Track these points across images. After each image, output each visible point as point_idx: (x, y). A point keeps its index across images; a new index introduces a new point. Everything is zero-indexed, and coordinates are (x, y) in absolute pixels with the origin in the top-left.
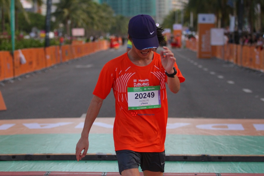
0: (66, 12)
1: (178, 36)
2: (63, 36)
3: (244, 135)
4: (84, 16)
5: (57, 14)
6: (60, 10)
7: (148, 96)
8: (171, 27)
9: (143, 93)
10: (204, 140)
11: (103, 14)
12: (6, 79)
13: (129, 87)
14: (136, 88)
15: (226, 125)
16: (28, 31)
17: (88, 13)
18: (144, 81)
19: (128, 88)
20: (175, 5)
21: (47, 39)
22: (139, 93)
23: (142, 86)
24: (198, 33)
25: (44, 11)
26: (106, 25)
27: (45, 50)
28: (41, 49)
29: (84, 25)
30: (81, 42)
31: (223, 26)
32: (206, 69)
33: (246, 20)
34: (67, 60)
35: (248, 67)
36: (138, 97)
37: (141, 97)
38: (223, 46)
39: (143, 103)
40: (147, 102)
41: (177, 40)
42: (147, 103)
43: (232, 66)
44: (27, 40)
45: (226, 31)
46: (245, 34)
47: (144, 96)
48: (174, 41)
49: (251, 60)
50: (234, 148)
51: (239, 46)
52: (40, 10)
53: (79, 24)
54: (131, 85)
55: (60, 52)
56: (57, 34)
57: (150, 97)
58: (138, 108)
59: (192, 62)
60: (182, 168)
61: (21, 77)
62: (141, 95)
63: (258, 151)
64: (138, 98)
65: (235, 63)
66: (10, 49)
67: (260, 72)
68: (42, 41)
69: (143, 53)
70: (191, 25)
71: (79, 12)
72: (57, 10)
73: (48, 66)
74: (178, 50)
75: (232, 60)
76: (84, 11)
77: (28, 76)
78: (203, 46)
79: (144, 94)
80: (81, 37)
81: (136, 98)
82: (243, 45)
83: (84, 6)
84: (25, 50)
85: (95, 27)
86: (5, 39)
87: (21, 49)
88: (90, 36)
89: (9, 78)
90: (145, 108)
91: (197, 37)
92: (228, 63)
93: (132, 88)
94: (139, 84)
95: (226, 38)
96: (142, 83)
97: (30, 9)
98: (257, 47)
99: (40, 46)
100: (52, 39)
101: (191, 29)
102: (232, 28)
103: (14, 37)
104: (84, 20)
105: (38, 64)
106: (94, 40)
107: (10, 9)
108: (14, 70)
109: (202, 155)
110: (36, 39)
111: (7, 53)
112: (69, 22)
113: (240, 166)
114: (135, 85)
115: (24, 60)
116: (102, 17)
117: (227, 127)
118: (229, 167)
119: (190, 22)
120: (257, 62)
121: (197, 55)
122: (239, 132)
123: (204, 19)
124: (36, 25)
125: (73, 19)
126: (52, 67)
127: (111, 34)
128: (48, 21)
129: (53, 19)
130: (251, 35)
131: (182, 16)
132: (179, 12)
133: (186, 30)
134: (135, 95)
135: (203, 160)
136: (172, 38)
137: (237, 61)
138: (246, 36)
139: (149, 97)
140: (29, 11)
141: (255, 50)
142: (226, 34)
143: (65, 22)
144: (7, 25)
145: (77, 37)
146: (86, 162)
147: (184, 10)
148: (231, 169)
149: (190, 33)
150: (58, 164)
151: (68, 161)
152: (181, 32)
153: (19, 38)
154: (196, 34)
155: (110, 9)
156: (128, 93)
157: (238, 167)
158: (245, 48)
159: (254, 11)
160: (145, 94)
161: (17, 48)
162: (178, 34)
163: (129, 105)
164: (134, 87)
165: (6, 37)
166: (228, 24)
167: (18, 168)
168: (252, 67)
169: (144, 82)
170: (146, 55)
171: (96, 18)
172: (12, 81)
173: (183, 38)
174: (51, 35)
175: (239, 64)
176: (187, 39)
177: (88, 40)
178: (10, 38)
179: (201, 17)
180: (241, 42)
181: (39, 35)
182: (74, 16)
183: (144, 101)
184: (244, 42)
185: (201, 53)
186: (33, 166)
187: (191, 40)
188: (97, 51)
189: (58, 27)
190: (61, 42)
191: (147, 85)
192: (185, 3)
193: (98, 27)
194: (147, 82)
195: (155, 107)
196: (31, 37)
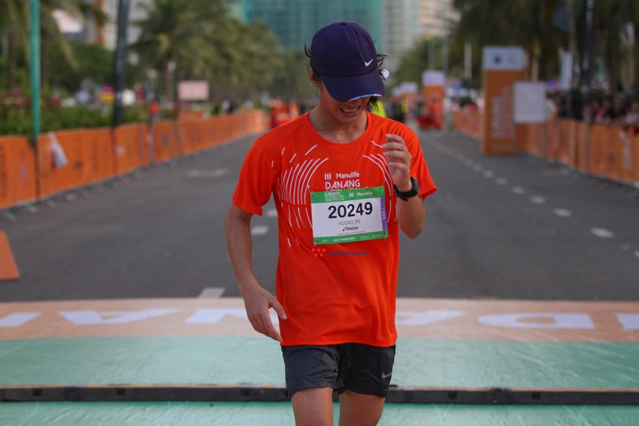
0: (164, 41)
1: (435, 101)
2: (157, 99)
3: (593, 340)
4: (208, 52)
5: (142, 46)
6: (148, 37)
7: (357, 212)
8: (417, 79)
9: (346, 203)
10: (498, 353)
11: (254, 47)
12: (19, 203)
13: (315, 191)
14: (330, 194)
15: (550, 315)
16: (72, 87)
17: (218, 44)
18: (348, 176)
19: (312, 193)
20: (429, 26)
21: (118, 108)
22: (337, 205)
23: (343, 189)
24: (483, 94)
25: (110, 38)
26: (261, 73)
27: (112, 134)
28: (104, 132)
29: (209, 73)
30: (200, 114)
31: (543, 77)
32: (502, 181)
33: (600, 61)
34: (166, 159)
35: (605, 175)
36: (336, 214)
37: (342, 214)
38: (544, 126)
39: (348, 229)
40: (357, 225)
41: (432, 110)
42: (357, 228)
43: (565, 172)
44: (69, 108)
45: (551, 89)
46: (597, 97)
47: (348, 211)
48: (425, 112)
49: (612, 159)
50: (571, 372)
51: (583, 126)
52: (100, 38)
53: (196, 71)
54: (318, 186)
55: (149, 138)
56: (141, 95)
57: (364, 213)
58: (335, 241)
59: (468, 163)
60: (444, 420)
61: (54, 199)
62: (342, 209)
63: (627, 378)
64: (336, 217)
65: (572, 165)
66: (28, 133)
67: (634, 189)
68: (106, 112)
69: (346, 111)
70: (467, 73)
71: (195, 42)
72: (141, 38)
73: (121, 172)
74: (433, 134)
75: (566, 160)
76: (206, 39)
77: (71, 197)
78: (496, 124)
79: (348, 207)
80: (200, 102)
81: (330, 217)
82: (592, 123)
83: (208, 28)
84: (66, 133)
85: (234, 79)
86: (16, 106)
87: (55, 130)
88: (223, 100)
89: (27, 201)
90: (353, 239)
91: (481, 103)
92: (557, 165)
93: (321, 193)
94: (336, 184)
95: (551, 106)
96: (344, 181)
97: (76, 35)
98: (626, 128)
99: (100, 124)
100: (129, 107)
101: (466, 85)
102: (566, 82)
103: (38, 104)
104: (207, 61)
105: (96, 167)
106: (231, 110)
107: (28, 34)
108: (37, 183)
109: (492, 389)
110: (92, 108)
111: (21, 141)
112: (171, 66)
113: (584, 415)
114: (328, 186)
115: (62, 158)
116: (250, 55)
117: (552, 321)
118: (558, 417)
119: (463, 68)
120: (627, 163)
121: (482, 147)
122: (583, 332)
123: (497, 60)
124: (93, 74)
125: (180, 59)
126: (131, 175)
127: (274, 95)
128: (120, 64)
129: (134, 59)
130: (610, 98)
131: (445, 51)
132: (438, 43)
133: (454, 87)
134: (330, 209)
135: (495, 402)
136: (420, 105)
137: (576, 160)
138: (600, 102)
139: (361, 214)
140: (74, 39)
141: (622, 135)
142: (550, 96)
143: (160, 67)
144: (21, 73)
145: (190, 102)
146: (212, 405)
147: (450, 37)
148: (562, 422)
149: (463, 93)
150: (144, 410)
151: (169, 403)
152: (441, 91)
153: (51, 105)
154: (479, 95)
155: (271, 35)
156: (313, 206)
157: (581, 417)
158: (597, 129)
159: (618, 40)
160: (351, 207)
161: (45, 130)
162: (436, 95)
163: (316, 235)
164: (325, 190)
165: (19, 101)
166: (557, 72)
167: (46, 419)
168: (614, 177)
169: (348, 179)
170: (354, 116)
171: (237, 56)
172: (34, 210)
173: (447, 105)
174: (128, 97)
175: (583, 169)
176: (456, 108)
177: (216, 111)
178: (28, 105)
179: (489, 54)
180: (587, 115)
181: (98, 98)
182: (183, 52)
183: (349, 223)
184: (594, 114)
185: (489, 142)
186: (84, 416)
187: (467, 110)
188: (238, 136)
189: (144, 79)
190: (152, 114)
191: (355, 187)
192: (451, 21)
193: (241, 78)
194: (355, 178)
195: (374, 237)
196: (78, 103)
